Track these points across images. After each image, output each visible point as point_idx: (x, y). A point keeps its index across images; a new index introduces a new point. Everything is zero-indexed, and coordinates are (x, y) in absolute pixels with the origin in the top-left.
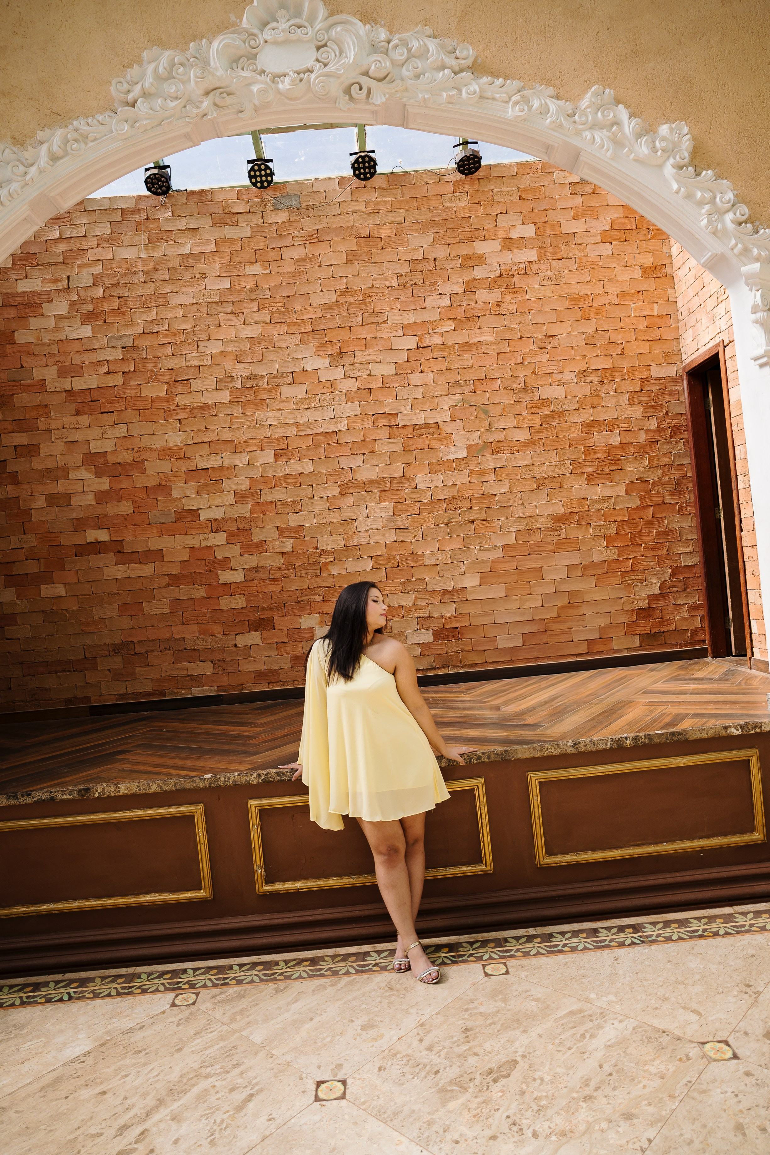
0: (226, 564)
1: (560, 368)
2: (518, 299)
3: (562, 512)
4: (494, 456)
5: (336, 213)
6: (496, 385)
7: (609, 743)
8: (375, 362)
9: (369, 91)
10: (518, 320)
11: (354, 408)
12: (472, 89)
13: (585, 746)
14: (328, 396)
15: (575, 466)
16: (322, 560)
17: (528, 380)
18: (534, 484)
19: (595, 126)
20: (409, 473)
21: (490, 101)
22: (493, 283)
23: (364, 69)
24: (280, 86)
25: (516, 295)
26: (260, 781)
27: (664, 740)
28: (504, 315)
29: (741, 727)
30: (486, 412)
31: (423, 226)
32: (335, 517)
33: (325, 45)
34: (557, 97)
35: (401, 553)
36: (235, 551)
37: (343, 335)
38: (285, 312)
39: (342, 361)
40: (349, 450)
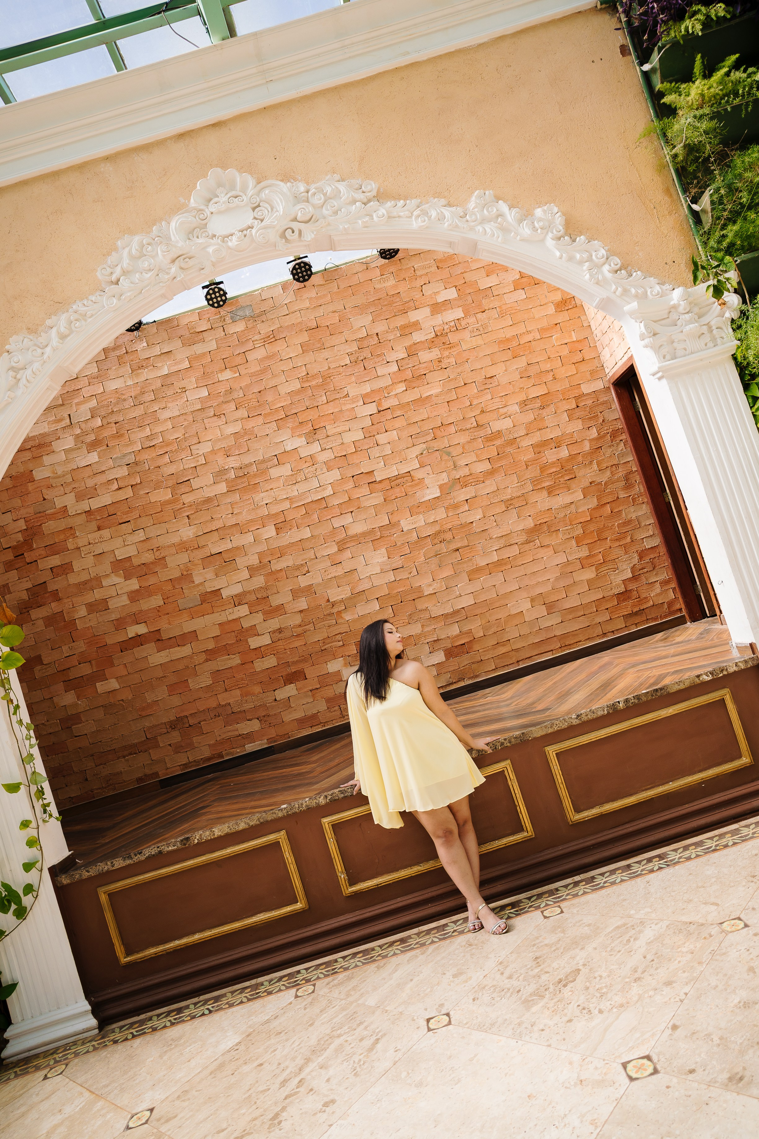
0: (253, 631)
1: (504, 403)
2: (455, 353)
3: (532, 525)
4: (463, 490)
5: (285, 314)
6: (452, 429)
7: (606, 710)
8: (345, 431)
9: (300, 232)
10: (459, 370)
11: (335, 475)
12: (380, 213)
13: (587, 715)
14: (310, 469)
15: (535, 483)
16: (335, 610)
17: (478, 418)
18: (503, 506)
19: (484, 221)
20: (394, 520)
21: (397, 219)
22: (431, 344)
23: (292, 217)
24: (230, 244)
25: (453, 350)
26: (328, 801)
27: (650, 698)
28: (446, 368)
29: (710, 673)
30: (448, 454)
31: (361, 309)
32: (339, 571)
33: (259, 206)
34: (449, 205)
35: (401, 590)
36: (259, 617)
37: (313, 415)
38: (260, 405)
39: (316, 436)
40: (339, 511)
